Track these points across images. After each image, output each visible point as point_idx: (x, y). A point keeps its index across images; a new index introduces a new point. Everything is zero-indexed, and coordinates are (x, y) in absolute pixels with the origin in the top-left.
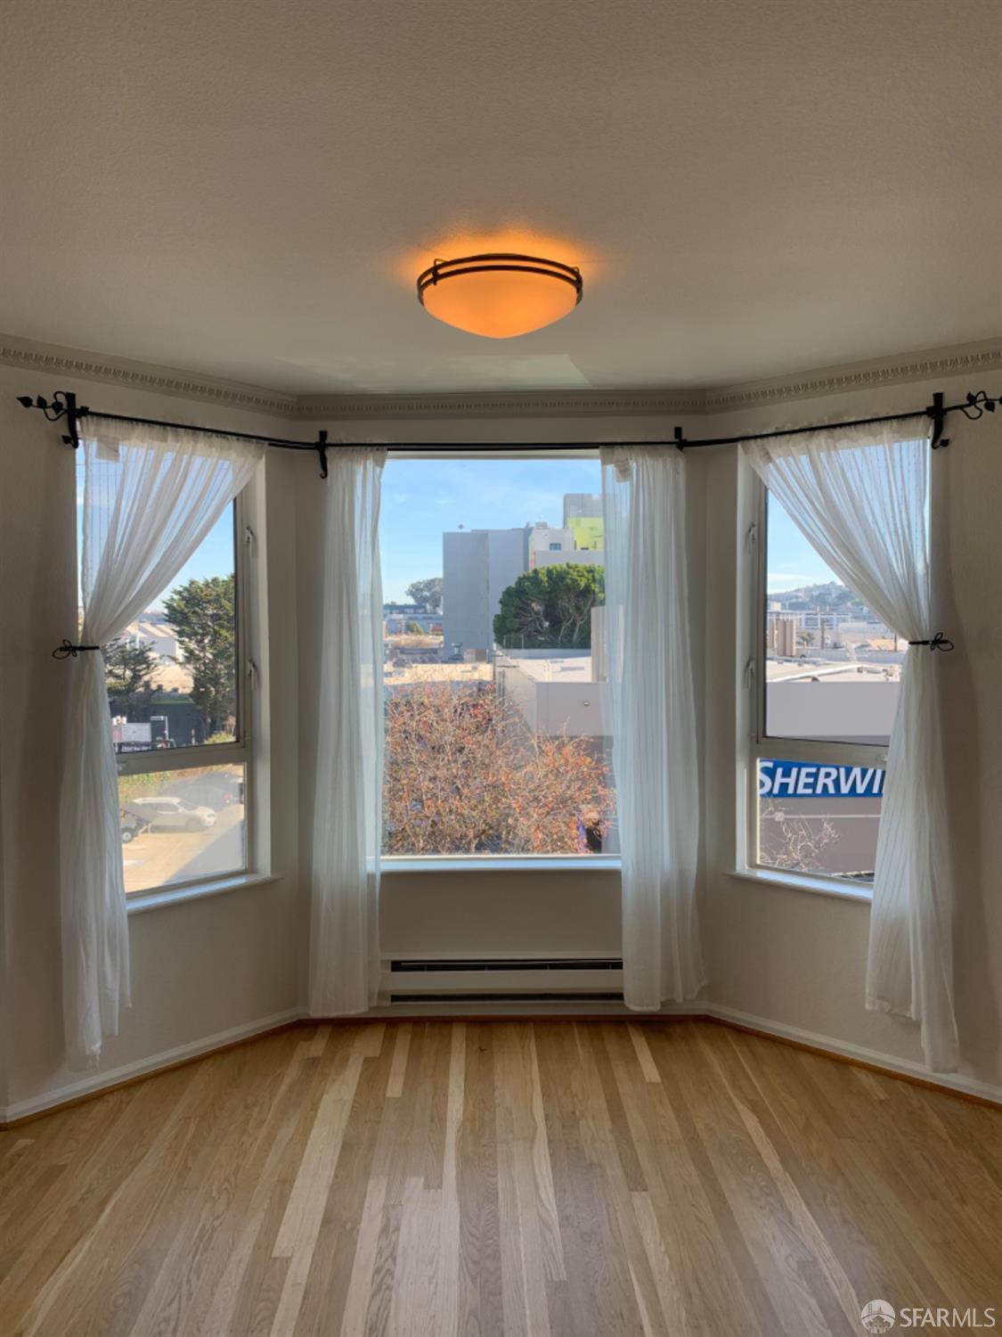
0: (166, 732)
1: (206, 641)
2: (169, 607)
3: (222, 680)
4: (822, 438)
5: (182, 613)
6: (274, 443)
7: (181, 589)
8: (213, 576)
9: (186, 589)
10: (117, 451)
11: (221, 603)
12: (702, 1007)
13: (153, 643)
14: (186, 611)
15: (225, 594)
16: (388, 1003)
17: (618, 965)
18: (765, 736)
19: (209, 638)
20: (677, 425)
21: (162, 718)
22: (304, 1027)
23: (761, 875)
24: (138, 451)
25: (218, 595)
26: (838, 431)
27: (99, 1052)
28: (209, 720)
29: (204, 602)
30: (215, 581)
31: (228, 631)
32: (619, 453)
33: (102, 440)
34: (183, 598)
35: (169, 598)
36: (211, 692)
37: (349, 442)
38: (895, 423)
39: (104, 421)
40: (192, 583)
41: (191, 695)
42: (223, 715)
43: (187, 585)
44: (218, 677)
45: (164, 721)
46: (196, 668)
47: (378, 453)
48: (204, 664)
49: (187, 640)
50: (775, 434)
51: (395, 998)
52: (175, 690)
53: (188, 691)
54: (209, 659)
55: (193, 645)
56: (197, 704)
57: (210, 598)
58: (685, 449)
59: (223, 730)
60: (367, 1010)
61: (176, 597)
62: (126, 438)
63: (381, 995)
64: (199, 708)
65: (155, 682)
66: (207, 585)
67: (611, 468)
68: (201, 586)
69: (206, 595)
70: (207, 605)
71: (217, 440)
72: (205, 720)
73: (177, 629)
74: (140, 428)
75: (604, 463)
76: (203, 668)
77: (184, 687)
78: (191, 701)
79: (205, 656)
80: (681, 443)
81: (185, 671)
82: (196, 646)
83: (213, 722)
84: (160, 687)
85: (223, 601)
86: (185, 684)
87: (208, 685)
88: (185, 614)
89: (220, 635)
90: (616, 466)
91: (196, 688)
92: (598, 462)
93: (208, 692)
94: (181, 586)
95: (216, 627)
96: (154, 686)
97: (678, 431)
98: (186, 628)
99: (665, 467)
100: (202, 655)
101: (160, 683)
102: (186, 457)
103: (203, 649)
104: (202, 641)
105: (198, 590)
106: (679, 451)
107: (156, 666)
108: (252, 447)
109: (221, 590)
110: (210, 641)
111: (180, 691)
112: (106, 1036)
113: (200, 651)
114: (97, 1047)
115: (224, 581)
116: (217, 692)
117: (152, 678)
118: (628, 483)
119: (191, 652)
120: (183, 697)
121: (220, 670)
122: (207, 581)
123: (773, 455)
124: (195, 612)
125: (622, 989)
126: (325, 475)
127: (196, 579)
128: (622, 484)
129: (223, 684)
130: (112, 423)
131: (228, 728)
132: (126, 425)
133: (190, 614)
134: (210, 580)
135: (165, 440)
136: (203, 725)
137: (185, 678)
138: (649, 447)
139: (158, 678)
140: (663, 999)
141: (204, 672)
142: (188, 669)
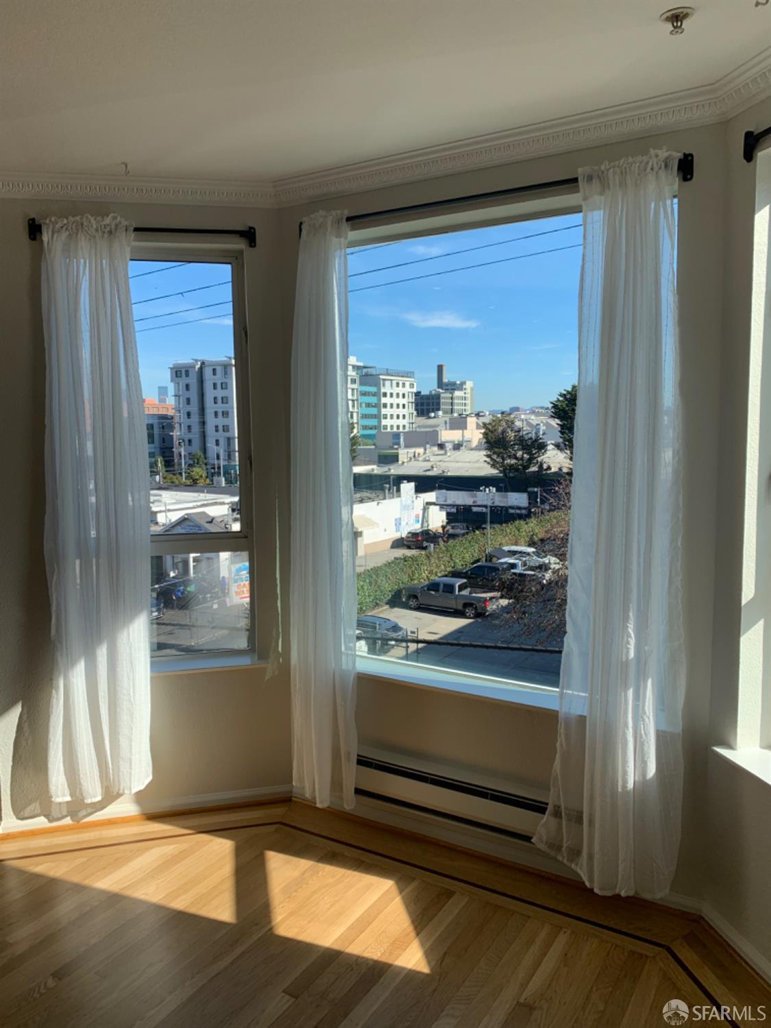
0: (539, 500)
2: (555, 406)
5: (563, 410)
7: (565, 392)
21: (536, 489)
34: (565, 399)
35: (556, 399)
43: (570, 390)
45: (537, 492)
61: (561, 399)
65: (546, 463)
73: (559, 422)
84: (549, 467)
96: (545, 466)
101: (549, 464)
139: (547, 460)
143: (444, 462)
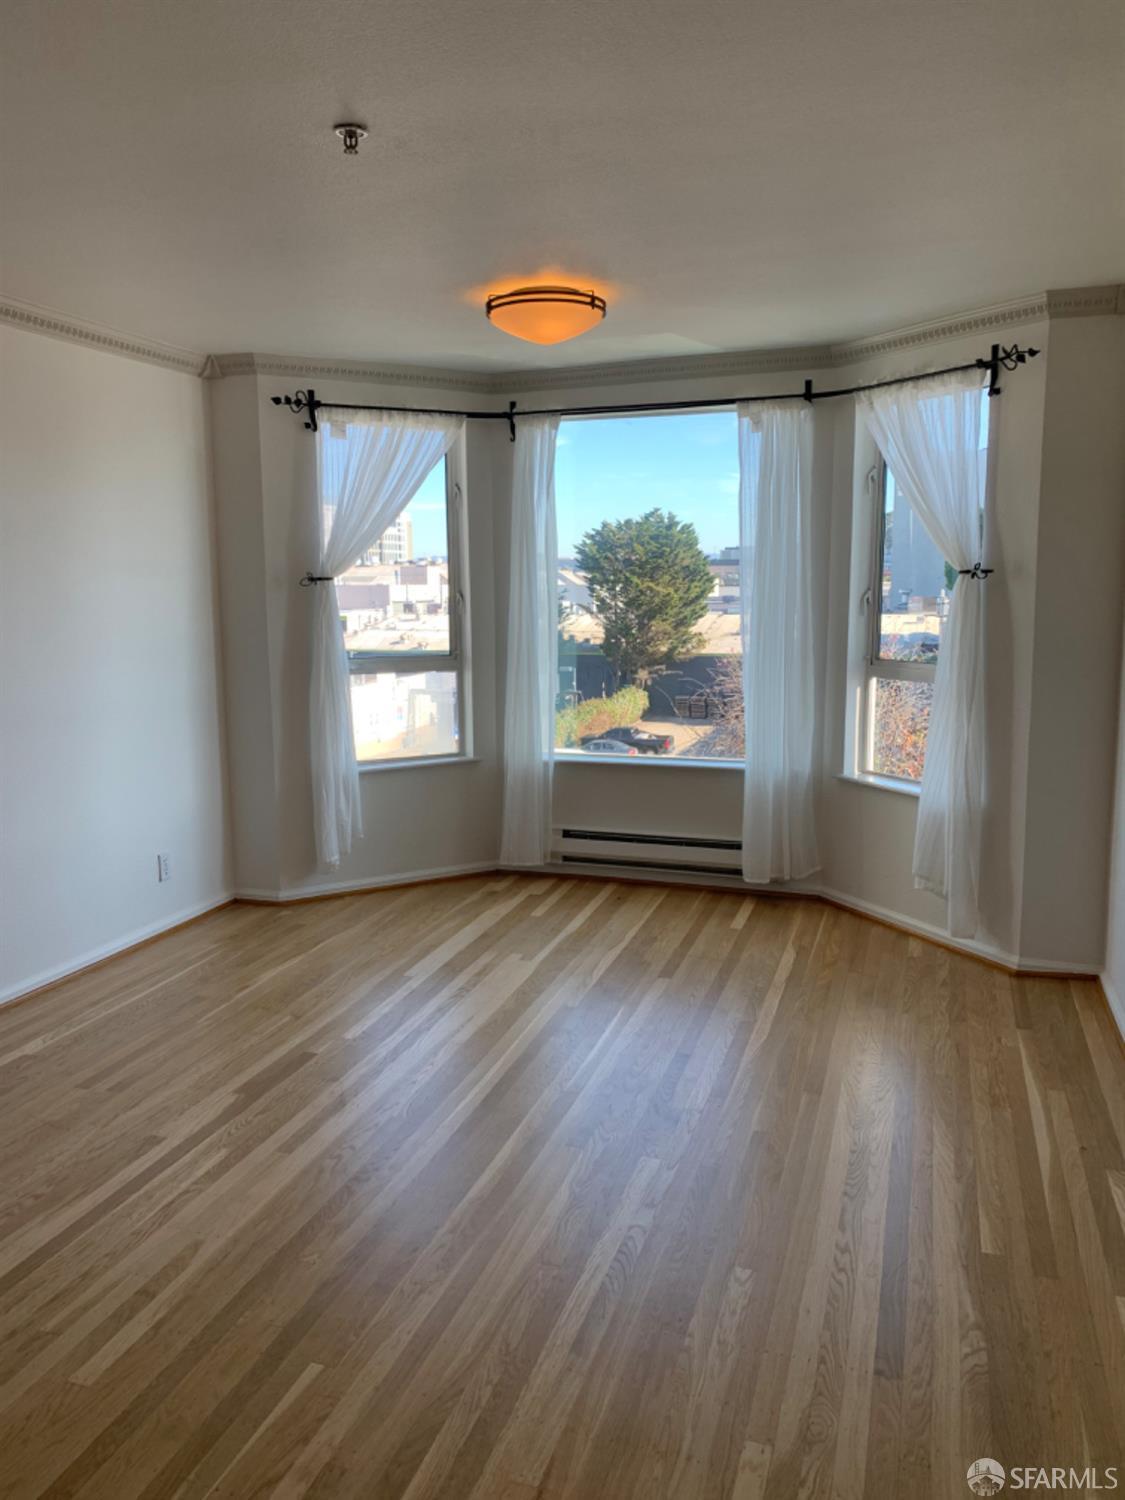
0: (574, 683)
1: (618, 589)
2: (581, 552)
3: (634, 631)
4: (909, 386)
5: (594, 559)
6: (471, 415)
7: (593, 533)
8: (626, 518)
9: (598, 533)
10: (344, 431)
11: (633, 547)
12: (816, 889)
13: (565, 591)
14: (598, 556)
15: (638, 537)
16: (560, 862)
17: (737, 846)
18: (878, 658)
19: (621, 585)
20: (809, 378)
21: (570, 669)
22: (498, 874)
23: (871, 780)
24: (361, 429)
25: (631, 539)
26: (922, 382)
27: (338, 863)
28: (620, 674)
29: (616, 547)
30: (628, 522)
31: (639, 578)
32: (754, 407)
33: (334, 423)
34: (596, 543)
35: (581, 542)
36: (622, 643)
37: (534, 409)
38: (960, 373)
39: (334, 410)
40: (605, 525)
41: (601, 646)
42: (633, 668)
43: (600, 529)
44: (628, 628)
45: (572, 673)
46: (606, 618)
47: (554, 418)
48: (616, 613)
49: (598, 587)
50: (879, 385)
51: (566, 858)
52: (587, 640)
53: (599, 642)
54: (621, 609)
55: (604, 594)
56: (608, 655)
57: (622, 542)
58: (814, 400)
59: (634, 683)
60: (542, 864)
61: (588, 542)
62: (351, 421)
63: (554, 854)
64: (610, 659)
65: (569, 631)
66: (620, 527)
67: (746, 420)
68: (614, 529)
69: (619, 539)
70: (620, 550)
71: (423, 417)
72: (615, 674)
73: (590, 576)
74: (362, 413)
75: (740, 416)
76: (614, 618)
77: (595, 638)
78: (601, 652)
79: (616, 605)
80: (809, 395)
81: (597, 621)
82: (607, 594)
83: (624, 675)
84: (572, 637)
85: (635, 545)
86: (597, 634)
87: (619, 636)
88: (597, 559)
89: (631, 582)
90: (751, 419)
91: (607, 639)
92: (735, 415)
93: (618, 642)
94: (594, 530)
95: (628, 574)
96: (566, 637)
97: (808, 384)
98: (598, 575)
99: (792, 417)
100: (613, 603)
101: (572, 633)
102: (399, 430)
103: (614, 597)
104: (613, 589)
105: (611, 534)
106: (807, 402)
107: (568, 615)
108: (453, 420)
109: (633, 533)
110: (621, 588)
111: (592, 642)
112: (342, 853)
113: (612, 600)
114: (335, 858)
115: (637, 523)
116: (628, 643)
117: (563, 628)
118: (760, 434)
119: (602, 601)
120: (594, 648)
121: (631, 620)
122: (620, 523)
123: (875, 404)
124: (606, 558)
125: (740, 866)
126: (513, 440)
127: (609, 521)
128: (756, 434)
129: (633, 635)
130: (340, 410)
131: (638, 682)
132: (351, 411)
133: (601, 560)
134: (622, 522)
135: (381, 420)
136: (614, 678)
137: (596, 628)
138: (778, 400)
139: (571, 628)
140: (774, 876)
141: (615, 622)
142: (599, 618)
143: (417, 630)
